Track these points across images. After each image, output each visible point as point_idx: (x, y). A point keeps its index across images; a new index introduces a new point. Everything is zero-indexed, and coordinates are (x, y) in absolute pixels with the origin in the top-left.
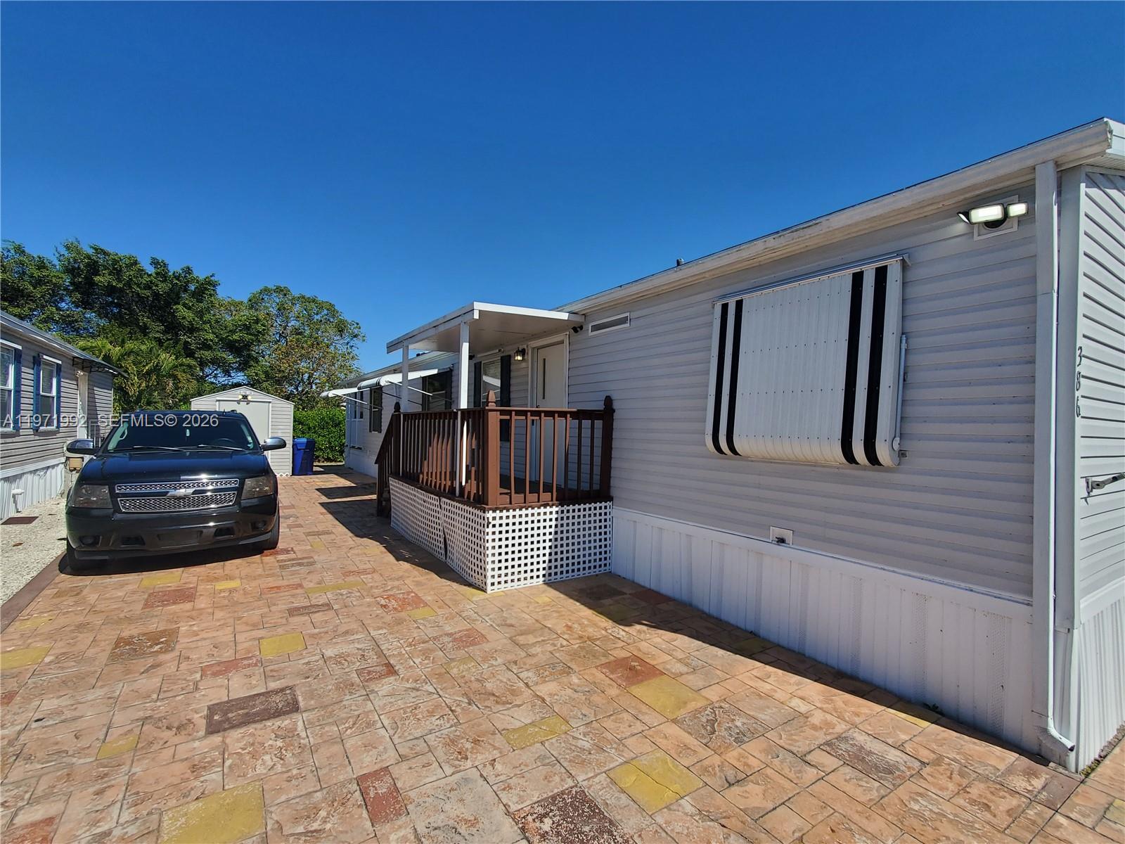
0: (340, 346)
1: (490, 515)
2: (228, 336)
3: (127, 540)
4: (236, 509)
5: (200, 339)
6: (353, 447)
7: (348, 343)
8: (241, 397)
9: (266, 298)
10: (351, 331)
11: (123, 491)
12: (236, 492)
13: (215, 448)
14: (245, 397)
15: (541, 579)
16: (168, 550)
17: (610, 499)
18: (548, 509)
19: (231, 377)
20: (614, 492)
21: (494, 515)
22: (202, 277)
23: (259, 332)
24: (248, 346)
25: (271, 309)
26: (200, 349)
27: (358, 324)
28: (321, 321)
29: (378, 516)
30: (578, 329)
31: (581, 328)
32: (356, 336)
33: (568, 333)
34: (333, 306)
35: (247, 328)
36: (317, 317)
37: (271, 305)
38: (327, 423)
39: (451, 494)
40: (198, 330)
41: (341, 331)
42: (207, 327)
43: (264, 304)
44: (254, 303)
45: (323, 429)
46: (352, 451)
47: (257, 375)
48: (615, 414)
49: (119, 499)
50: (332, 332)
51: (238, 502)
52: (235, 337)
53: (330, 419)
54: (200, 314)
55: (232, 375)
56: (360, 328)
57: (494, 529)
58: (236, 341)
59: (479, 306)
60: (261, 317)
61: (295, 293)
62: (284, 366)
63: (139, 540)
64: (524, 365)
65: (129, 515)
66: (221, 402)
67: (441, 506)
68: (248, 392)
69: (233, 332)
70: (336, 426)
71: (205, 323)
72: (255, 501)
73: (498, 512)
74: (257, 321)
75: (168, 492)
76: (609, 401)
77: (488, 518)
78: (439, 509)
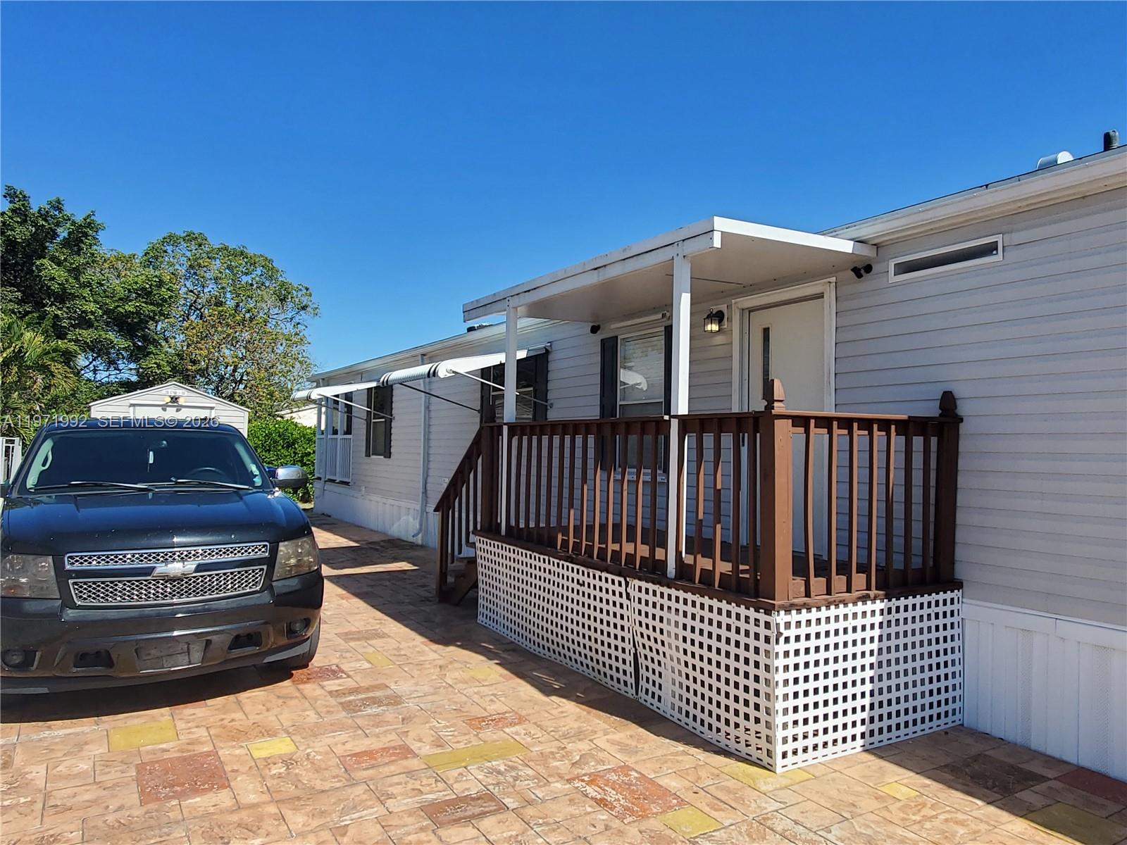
0: (281, 322)
1: (781, 618)
2: (119, 306)
3: (83, 659)
4: (266, 598)
5: (75, 312)
6: (333, 481)
7: (291, 319)
8: (169, 399)
9: (169, 249)
10: (297, 300)
11: (77, 566)
12: (265, 567)
13: (200, 485)
14: (174, 399)
15: (859, 742)
16: (150, 675)
17: (956, 585)
18: (869, 606)
19: (118, 370)
20: (961, 572)
21: (788, 618)
22: (79, 219)
23: (164, 300)
24: (143, 323)
25: (177, 267)
26: (74, 326)
27: (307, 289)
28: (252, 285)
29: (440, 602)
30: (862, 271)
31: (868, 269)
32: (304, 308)
33: (833, 279)
34: (271, 261)
35: (145, 294)
36: (245, 279)
37: (179, 259)
38: (275, 442)
39: (653, 571)
40: (74, 297)
41: (283, 300)
42: (86, 293)
43: (167, 259)
44: (153, 258)
45: (269, 451)
46: (329, 486)
47: (159, 366)
48: (961, 425)
49: (71, 581)
50: (271, 301)
51: (268, 587)
52: (130, 307)
53: (280, 436)
54: (76, 272)
55: (121, 367)
56: (311, 296)
57: (787, 647)
58: (129, 314)
59: (723, 224)
60: (167, 278)
61: (215, 242)
62: (200, 353)
63: (104, 659)
64: (720, 339)
65: (87, 612)
66: (137, 408)
67: (628, 595)
68: (179, 392)
69: (126, 300)
70: (288, 447)
71: (83, 286)
72: (294, 583)
73: (794, 612)
74: (161, 283)
75: (154, 568)
76: (948, 401)
77: (778, 625)
78: (624, 601)
